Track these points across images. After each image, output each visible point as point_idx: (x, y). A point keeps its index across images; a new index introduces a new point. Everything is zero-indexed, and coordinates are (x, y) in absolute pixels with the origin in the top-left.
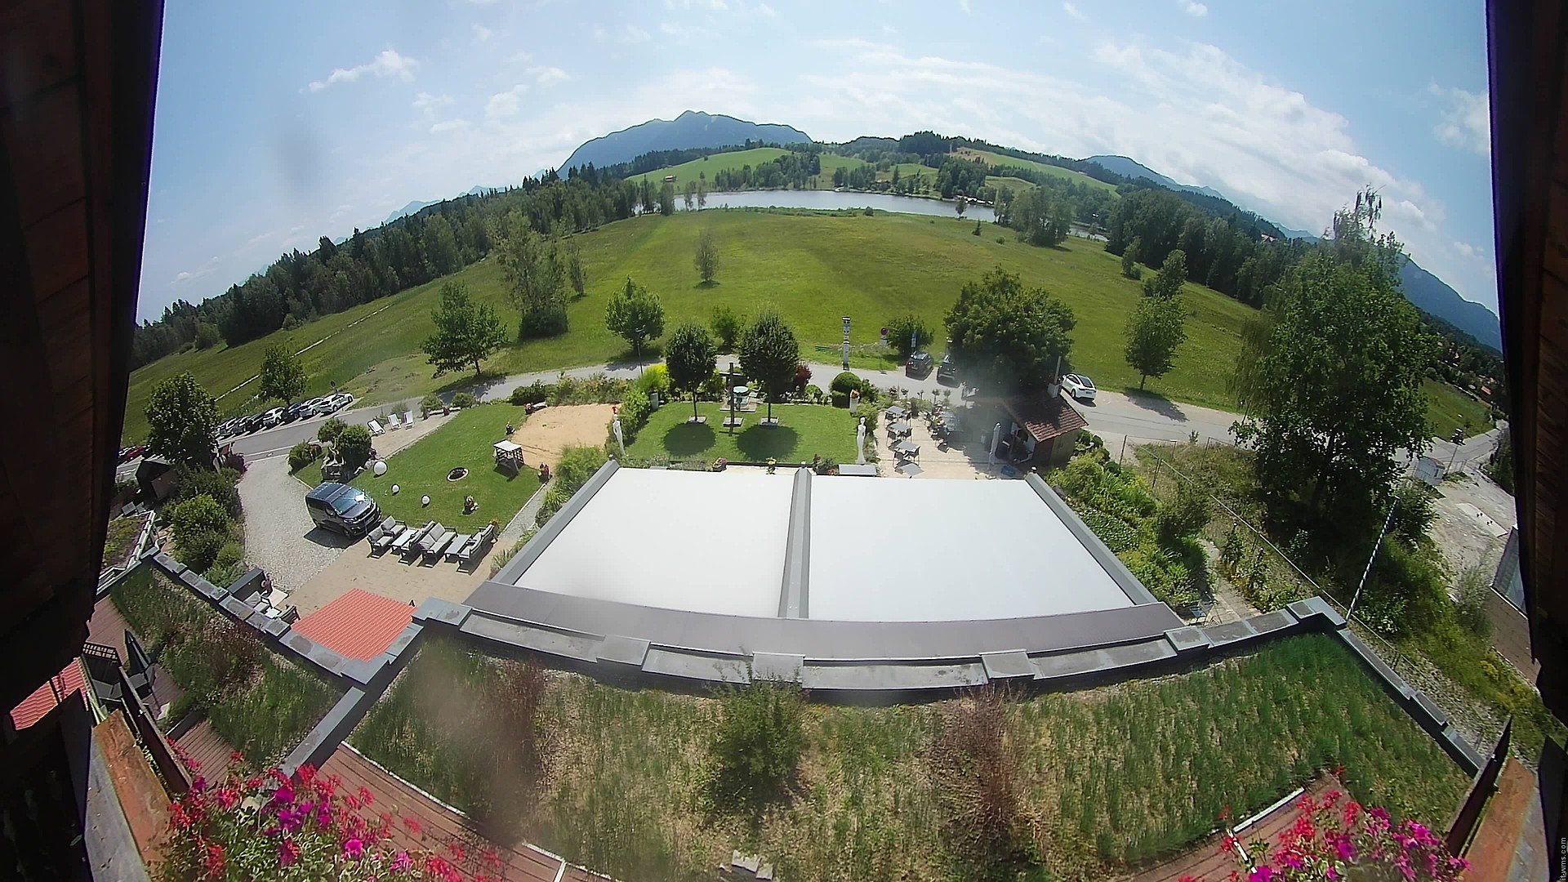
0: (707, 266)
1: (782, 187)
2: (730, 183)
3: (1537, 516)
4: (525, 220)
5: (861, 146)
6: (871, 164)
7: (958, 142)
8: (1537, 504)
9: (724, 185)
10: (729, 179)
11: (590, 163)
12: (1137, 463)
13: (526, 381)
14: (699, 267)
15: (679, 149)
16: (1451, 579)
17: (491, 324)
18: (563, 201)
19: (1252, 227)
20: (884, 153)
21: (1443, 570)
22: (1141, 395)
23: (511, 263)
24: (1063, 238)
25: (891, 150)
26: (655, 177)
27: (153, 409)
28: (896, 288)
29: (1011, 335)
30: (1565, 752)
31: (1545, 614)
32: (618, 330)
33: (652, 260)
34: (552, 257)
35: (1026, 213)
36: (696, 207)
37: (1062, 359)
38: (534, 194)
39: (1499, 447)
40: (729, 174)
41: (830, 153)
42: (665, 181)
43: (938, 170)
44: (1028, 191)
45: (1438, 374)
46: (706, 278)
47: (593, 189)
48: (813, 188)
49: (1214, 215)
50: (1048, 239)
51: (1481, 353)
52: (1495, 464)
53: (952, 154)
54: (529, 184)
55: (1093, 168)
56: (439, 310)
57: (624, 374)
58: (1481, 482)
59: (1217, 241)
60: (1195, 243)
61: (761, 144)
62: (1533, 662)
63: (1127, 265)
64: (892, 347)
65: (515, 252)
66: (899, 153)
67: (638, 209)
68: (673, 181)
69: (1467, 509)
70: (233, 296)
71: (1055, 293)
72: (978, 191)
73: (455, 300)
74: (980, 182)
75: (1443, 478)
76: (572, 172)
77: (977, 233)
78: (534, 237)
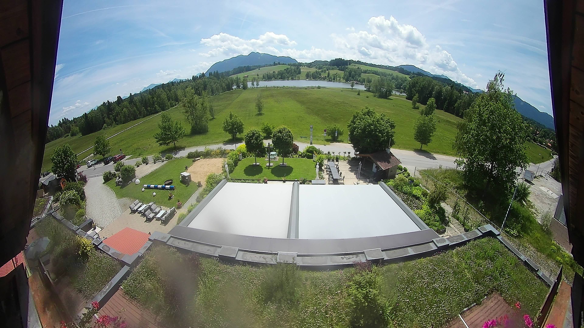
0: (260, 108)
1: (287, 79)
2: (269, 78)
3: (570, 190)
4: (193, 91)
5: (315, 64)
6: (319, 70)
7: (350, 62)
8: (570, 186)
9: (266, 79)
10: (268, 76)
11: (217, 71)
12: (420, 177)
13: (193, 150)
14: (257, 108)
15: (250, 66)
16: (538, 215)
17: (180, 129)
18: (207, 84)
19: (460, 88)
20: (324, 66)
21: (535, 212)
22: (420, 152)
23: (187, 106)
24: (390, 95)
25: (327, 65)
26: (241, 76)
27: (53, 157)
28: (329, 115)
29: (372, 130)
30: (582, 277)
31: (574, 226)
32: (227, 131)
33: (239, 106)
34: (202, 104)
35: (376, 86)
36: (256, 86)
37: (391, 139)
38: (196, 82)
39: (555, 165)
40: (268, 74)
41: (305, 66)
42: (244, 77)
43: (344, 72)
44: (377, 79)
45: (531, 140)
46: (259, 112)
47: (218, 80)
48: (298, 79)
49: (445, 85)
50: (385, 95)
51: (547, 131)
52: (554, 171)
53: (349, 66)
54: (194, 78)
55: (401, 69)
56: (161, 123)
57: (229, 147)
58: (548, 179)
59: (447, 94)
60: (438, 96)
61: (279, 64)
62: (570, 244)
63: (414, 104)
64: (328, 136)
65: (189, 102)
66: (330, 66)
67: (234, 87)
68: (247, 77)
69: (543, 189)
70: (84, 117)
71: (388, 115)
72: (358, 79)
73: (166, 120)
74: (359, 76)
75: (534, 178)
76: (210, 74)
77: (359, 94)
78: (196, 97)
